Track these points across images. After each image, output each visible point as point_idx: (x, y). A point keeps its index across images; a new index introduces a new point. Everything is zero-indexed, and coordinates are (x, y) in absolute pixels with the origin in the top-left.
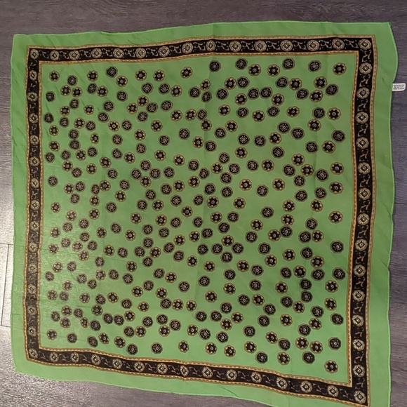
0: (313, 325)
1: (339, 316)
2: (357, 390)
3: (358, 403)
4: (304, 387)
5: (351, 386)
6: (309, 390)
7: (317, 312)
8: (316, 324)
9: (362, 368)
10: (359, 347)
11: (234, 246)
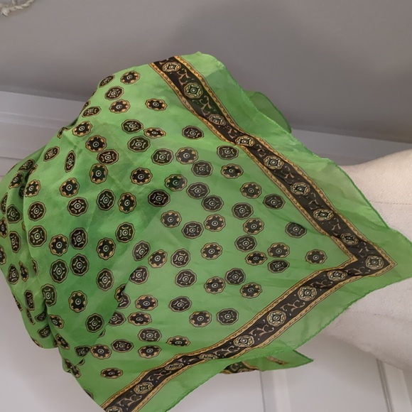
0: (251, 231)
1: (274, 196)
3: (378, 270)
5: (356, 260)
7: (241, 211)
8: (254, 226)
11: (73, 242)
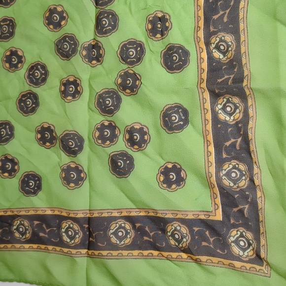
2: (234, 226)
3: (238, 259)
4: (116, 234)
6: (128, 241)
9: (242, 167)
10: (230, 115)
